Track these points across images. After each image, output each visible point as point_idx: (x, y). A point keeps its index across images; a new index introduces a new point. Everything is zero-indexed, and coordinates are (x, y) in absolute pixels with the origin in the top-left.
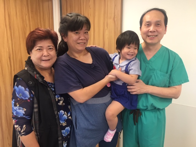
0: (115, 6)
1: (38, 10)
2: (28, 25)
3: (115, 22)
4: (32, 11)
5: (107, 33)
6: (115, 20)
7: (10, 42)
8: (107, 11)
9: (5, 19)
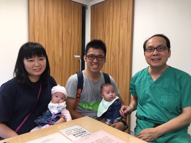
0: (128, 9)
1: (70, 16)
2: (61, 26)
3: (127, 21)
4: (65, 16)
5: (121, 31)
6: (128, 20)
7: (47, 37)
8: (122, 14)
9: (45, 20)
